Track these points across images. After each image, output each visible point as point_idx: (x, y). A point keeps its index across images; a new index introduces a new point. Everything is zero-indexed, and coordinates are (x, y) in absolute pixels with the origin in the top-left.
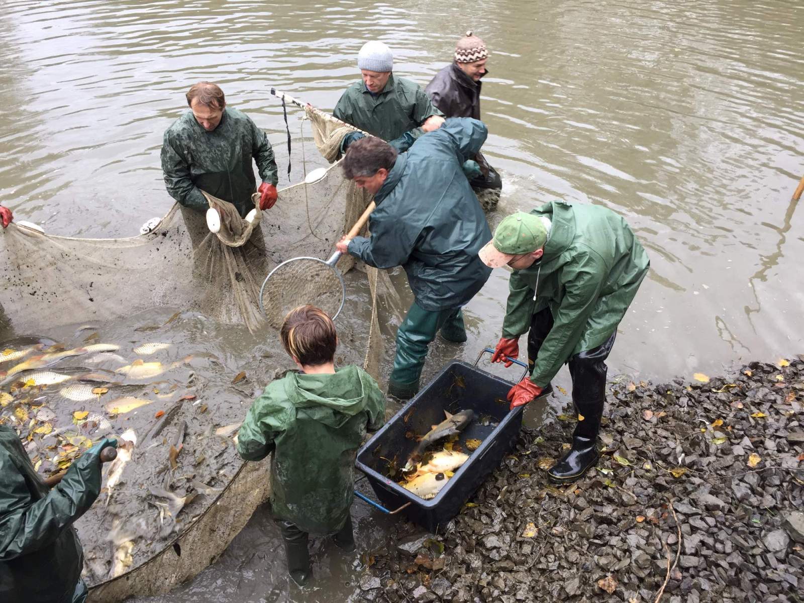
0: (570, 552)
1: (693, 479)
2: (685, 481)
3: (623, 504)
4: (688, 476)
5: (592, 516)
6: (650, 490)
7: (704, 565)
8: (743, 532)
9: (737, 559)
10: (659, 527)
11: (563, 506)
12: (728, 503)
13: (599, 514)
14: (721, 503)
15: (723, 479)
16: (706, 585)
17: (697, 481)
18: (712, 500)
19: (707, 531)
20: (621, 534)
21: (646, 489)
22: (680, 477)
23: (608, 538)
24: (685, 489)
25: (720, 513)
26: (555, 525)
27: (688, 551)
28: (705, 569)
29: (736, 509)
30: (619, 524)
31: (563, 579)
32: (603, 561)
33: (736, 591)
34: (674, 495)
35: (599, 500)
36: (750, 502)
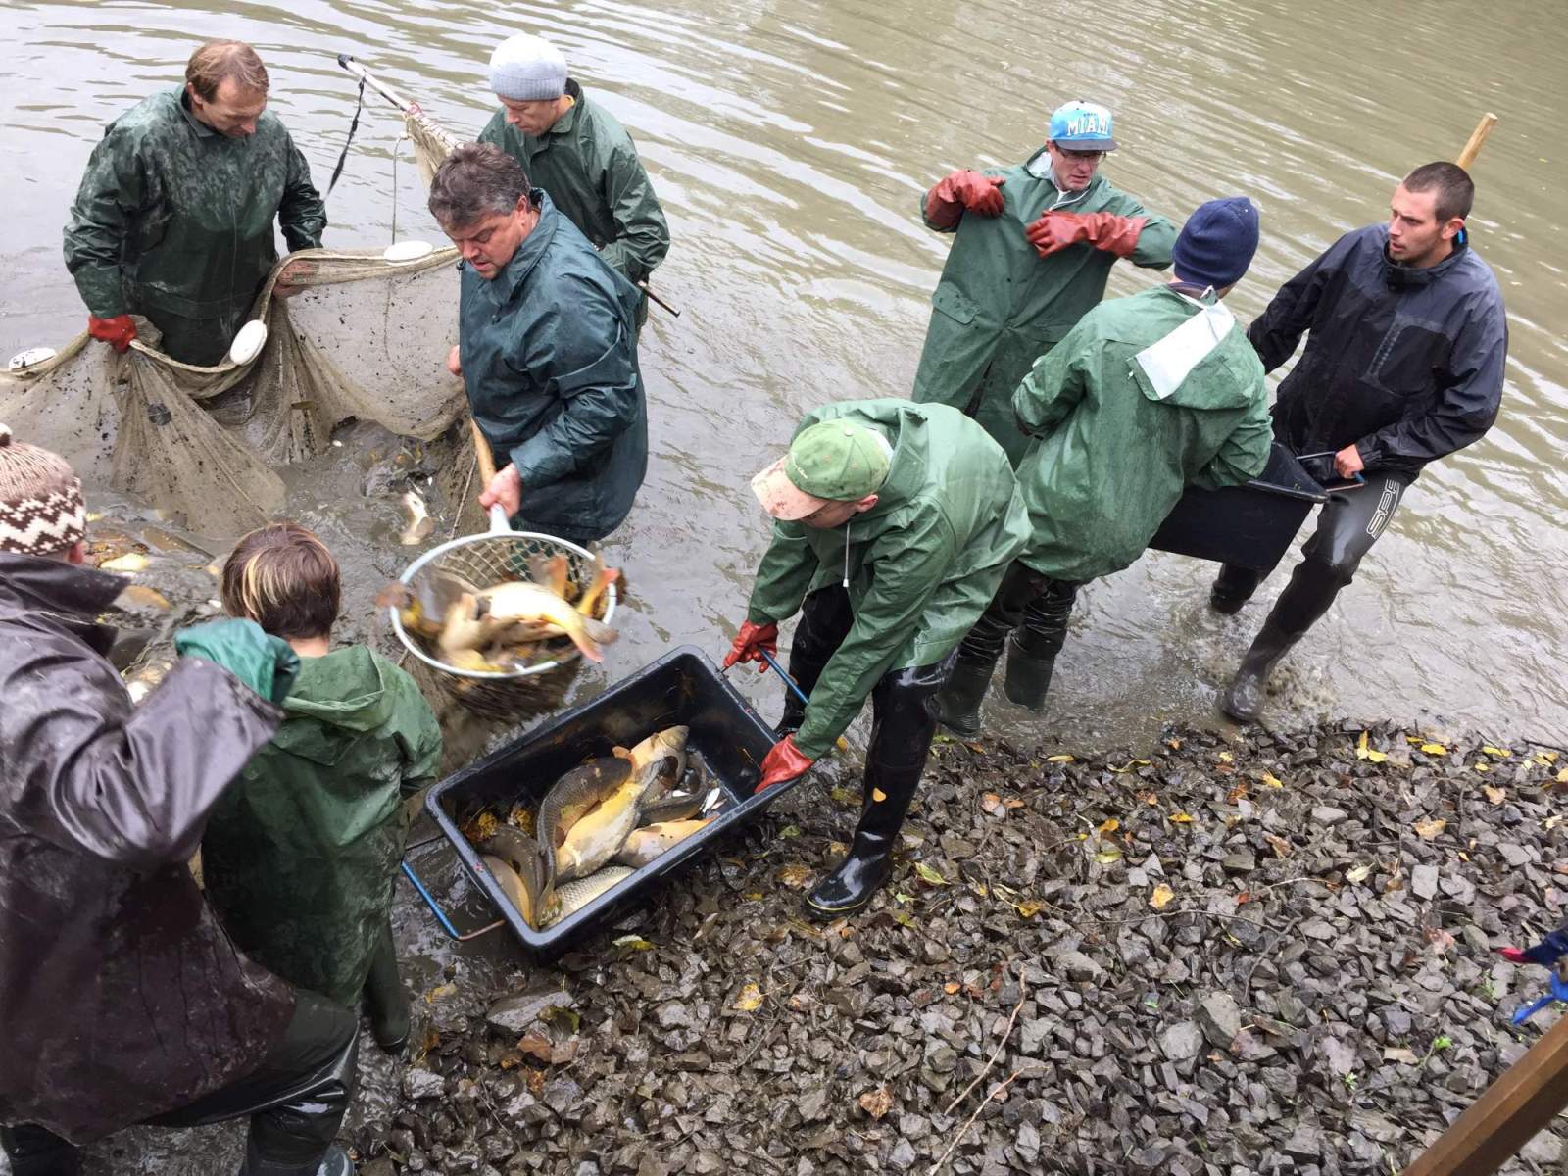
0: (816, 1041)
1: (1053, 923)
2: (1038, 925)
3: (924, 960)
4: (1045, 916)
5: (866, 979)
6: (977, 936)
7: (1053, 1078)
8: (1127, 1022)
9: (1110, 1069)
10: (982, 1003)
11: (817, 956)
12: (1108, 970)
13: (880, 976)
14: (1096, 969)
15: (1105, 927)
16: (1050, 1113)
17: (1059, 925)
18: (1081, 961)
19: (1064, 1017)
20: (914, 1014)
21: (969, 934)
22: (1031, 917)
23: (889, 1018)
24: (1038, 938)
25: (1092, 986)
26: (797, 990)
27: (1026, 1048)
28: (1054, 1085)
29: (1120, 981)
30: (913, 995)
31: (797, 1091)
32: (874, 1061)
33: (1102, 1129)
34: (1017, 948)
35: (883, 949)
36: (1145, 970)
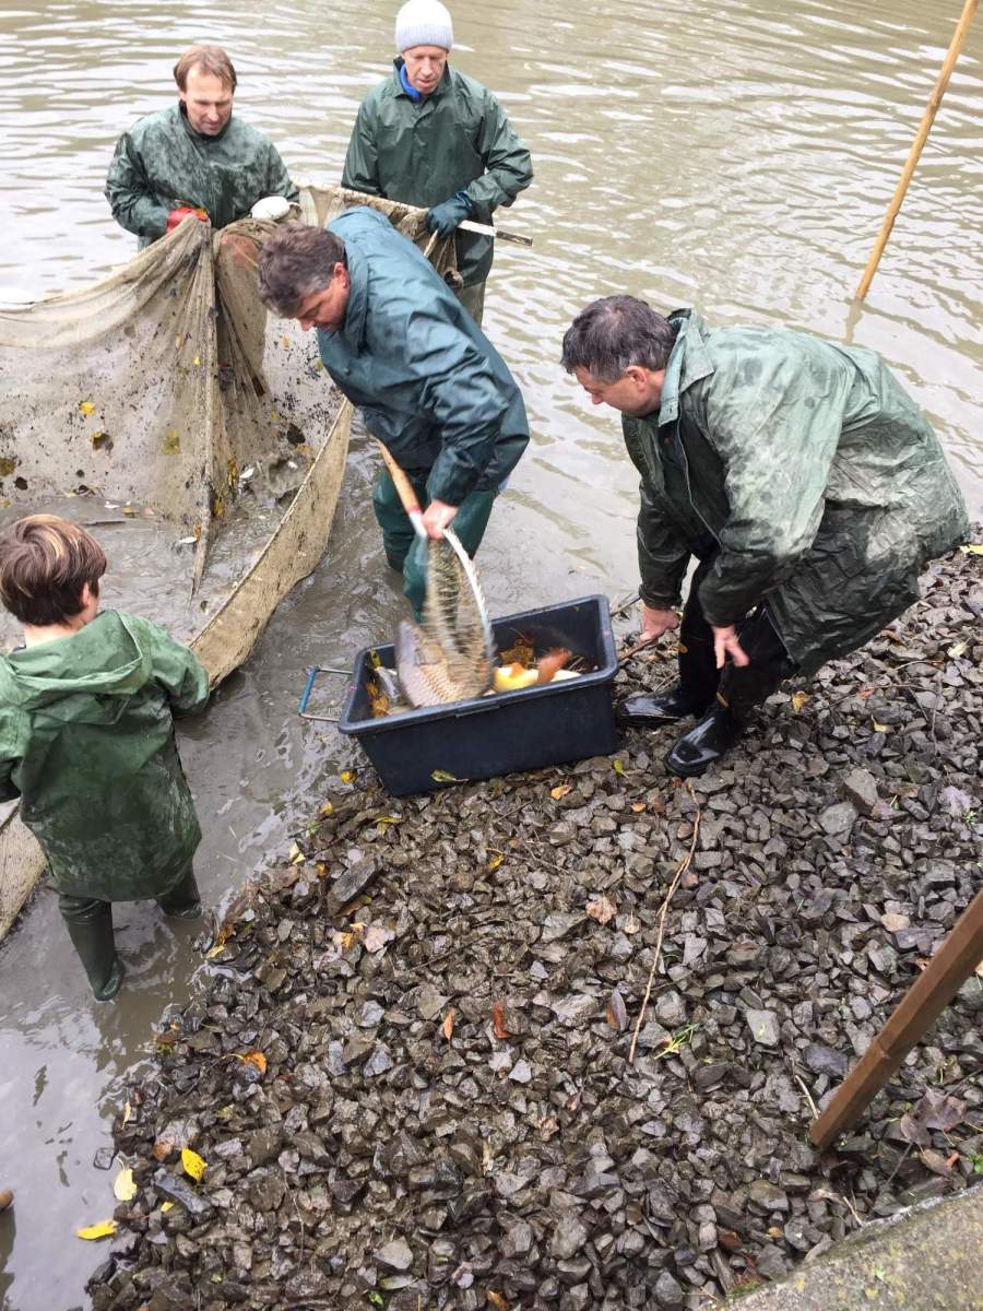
7: (730, 863)
9: (778, 847)
10: (665, 816)
16: (733, 890)
19: (734, 814)
27: (706, 845)
28: (732, 868)
33: (776, 894)
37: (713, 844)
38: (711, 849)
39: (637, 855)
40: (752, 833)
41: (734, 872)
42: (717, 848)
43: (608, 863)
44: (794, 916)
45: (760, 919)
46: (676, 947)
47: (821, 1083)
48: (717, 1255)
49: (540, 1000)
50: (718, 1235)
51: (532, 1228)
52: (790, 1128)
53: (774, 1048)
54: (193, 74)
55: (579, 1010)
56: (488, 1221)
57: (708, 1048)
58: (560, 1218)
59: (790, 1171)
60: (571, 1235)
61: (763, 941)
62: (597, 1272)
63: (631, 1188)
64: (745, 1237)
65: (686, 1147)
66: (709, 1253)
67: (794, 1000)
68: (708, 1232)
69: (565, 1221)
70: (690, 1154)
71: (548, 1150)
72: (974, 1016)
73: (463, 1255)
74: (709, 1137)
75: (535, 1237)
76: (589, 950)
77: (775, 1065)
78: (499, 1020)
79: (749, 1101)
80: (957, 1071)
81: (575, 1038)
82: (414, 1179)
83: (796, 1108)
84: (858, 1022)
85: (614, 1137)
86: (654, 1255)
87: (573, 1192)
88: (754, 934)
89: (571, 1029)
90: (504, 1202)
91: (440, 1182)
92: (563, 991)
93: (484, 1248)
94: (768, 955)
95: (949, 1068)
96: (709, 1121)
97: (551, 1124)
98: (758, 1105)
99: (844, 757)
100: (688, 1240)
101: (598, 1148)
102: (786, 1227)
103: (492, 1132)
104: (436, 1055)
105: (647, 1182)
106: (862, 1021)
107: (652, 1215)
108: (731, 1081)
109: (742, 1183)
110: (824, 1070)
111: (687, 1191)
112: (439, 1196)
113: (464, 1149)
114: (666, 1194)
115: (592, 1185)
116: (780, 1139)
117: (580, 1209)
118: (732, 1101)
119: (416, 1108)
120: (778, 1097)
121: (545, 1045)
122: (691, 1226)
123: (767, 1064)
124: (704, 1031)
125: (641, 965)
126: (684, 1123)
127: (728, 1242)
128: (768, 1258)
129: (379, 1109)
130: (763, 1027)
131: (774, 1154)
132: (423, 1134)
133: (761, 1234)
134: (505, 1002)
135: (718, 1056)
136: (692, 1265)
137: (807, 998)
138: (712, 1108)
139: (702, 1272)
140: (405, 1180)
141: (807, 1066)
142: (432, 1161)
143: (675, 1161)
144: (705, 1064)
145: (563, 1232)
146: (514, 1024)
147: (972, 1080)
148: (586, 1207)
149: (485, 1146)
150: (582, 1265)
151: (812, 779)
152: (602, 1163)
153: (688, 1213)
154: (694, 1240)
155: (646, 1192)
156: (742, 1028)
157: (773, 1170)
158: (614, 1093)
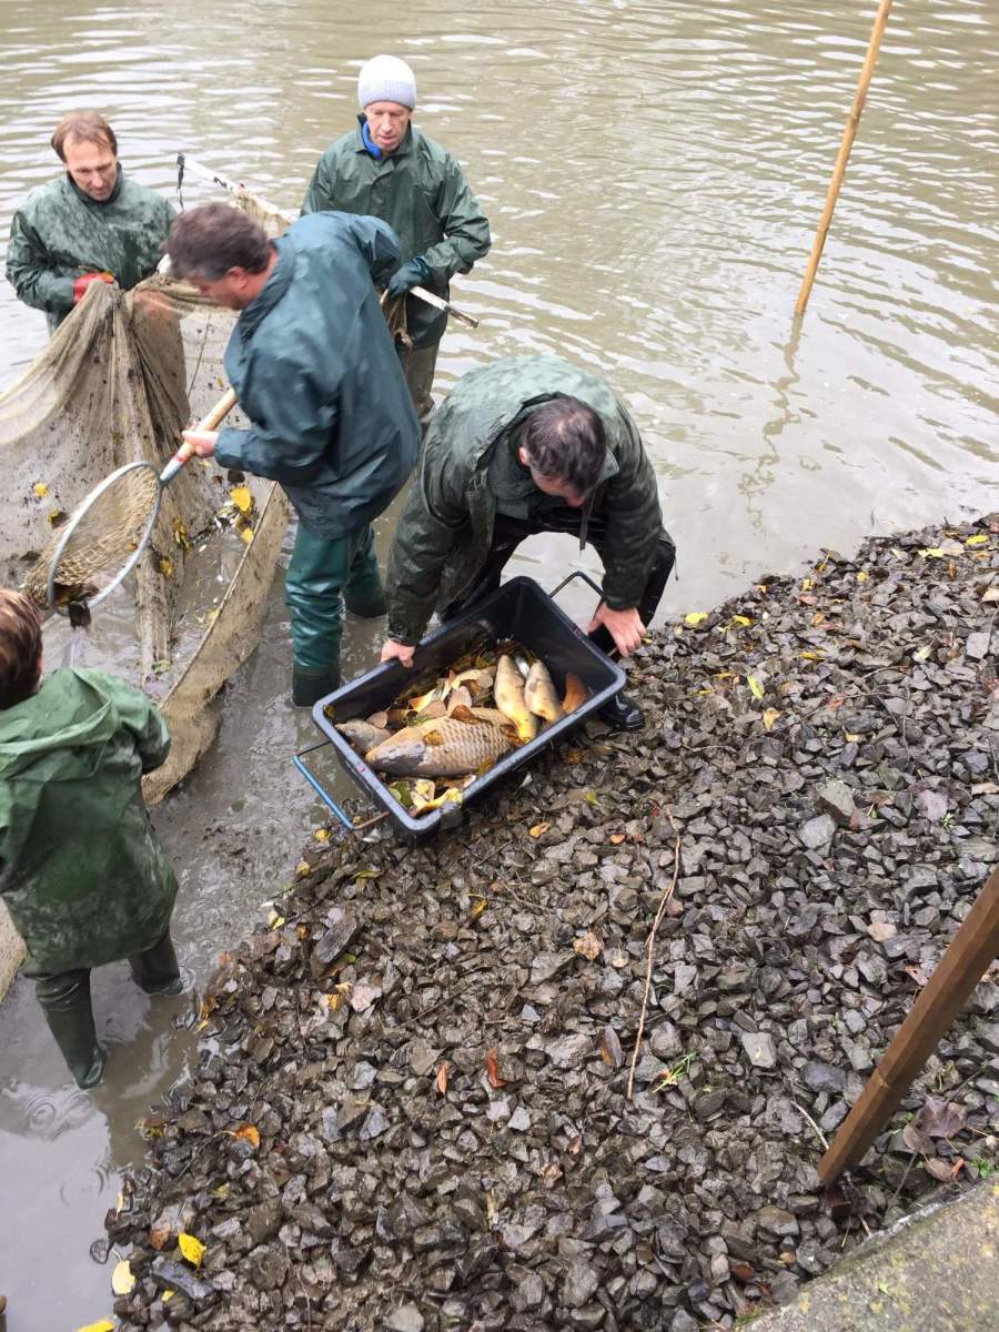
7: (714, 886)
9: (761, 866)
16: (718, 914)
19: (714, 836)
23: (574, 878)
27: (688, 871)
28: (716, 891)
34: (664, 793)
37: (696, 869)
38: (693, 874)
39: (621, 887)
40: (733, 854)
41: (719, 896)
42: (700, 873)
43: (592, 897)
44: (782, 934)
45: (750, 942)
46: (666, 977)
47: (821, 1101)
48: (731, 1287)
49: (534, 1043)
50: (730, 1266)
51: (543, 1278)
52: (794, 1150)
53: (772, 1070)
54: (68, 143)
55: (574, 1050)
56: (498, 1276)
57: (706, 1076)
58: (570, 1265)
59: (797, 1194)
60: (582, 1281)
61: (752, 962)
62: (611, 1316)
63: (639, 1227)
64: (758, 1266)
65: (692, 1181)
66: (723, 1285)
67: (787, 1020)
68: (720, 1265)
69: (576, 1267)
70: (696, 1186)
71: (553, 1197)
72: (968, 1019)
73: (475, 1314)
74: (713, 1167)
75: (546, 1288)
76: (579, 988)
77: (775, 1087)
78: (494, 1069)
79: (751, 1126)
80: (955, 1076)
81: (572, 1079)
82: (419, 1240)
83: (799, 1129)
84: (853, 1036)
85: (619, 1177)
86: (668, 1294)
87: (581, 1237)
88: (743, 957)
89: (568, 1070)
90: (512, 1255)
91: (445, 1241)
92: (555, 1032)
93: (496, 1304)
94: (759, 977)
95: (947, 1075)
96: (713, 1151)
97: (554, 1170)
98: (760, 1130)
99: (818, 770)
100: (701, 1275)
101: (603, 1190)
102: (797, 1252)
103: (495, 1184)
104: (432, 1111)
105: (655, 1219)
106: (857, 1034)
107: (662, 1252)
108: (731, 1109)
109: (751, 1211)
110: (824, 1087)
111: (696, 1225)
112: (446, 1255)
113: (468, 1205)
114: (675, 1230)
115: (600, 1228)
116: (785, 1161)
117: (590, 1254)
118: (734, 1128)
119: (415, 1168)
120: (780, 1120)
121: (542, 1090)
122: (702, 1260)
123: (767, 1087)
124: (701, 1060)
125: (632, 998)
126: (688, 1155)
127: (740, 1273)
128: (782, 1285)
129: (379, 1172)
130: (759, 1050)
131: (779, 1178)
132: (426, 1192)
133: (771, 1261)
134: (498, 1049)
135: (716, 1084)
136: (707, 1299)
137: (801, 1016)
138: (715, 1138)
139: (717, 1306)
140: (410, 1243)
141: (806, 1085)
142: (436, 1220)
143: (682, 1194)
144: (704, 1093)
145: (574, 1280)
146: (509, 1071)
147: (971, 1083)
148: (596, 1251)
149: (489, 1200)
150: (595, 1311)
151: (789, 794)
152: (608, 1205)
153: (698, 1247)
154: (707, 1274)
155: (655, 1229)
156: (739, 1053)
157: (781, 1195)
158: (615, 1131)
